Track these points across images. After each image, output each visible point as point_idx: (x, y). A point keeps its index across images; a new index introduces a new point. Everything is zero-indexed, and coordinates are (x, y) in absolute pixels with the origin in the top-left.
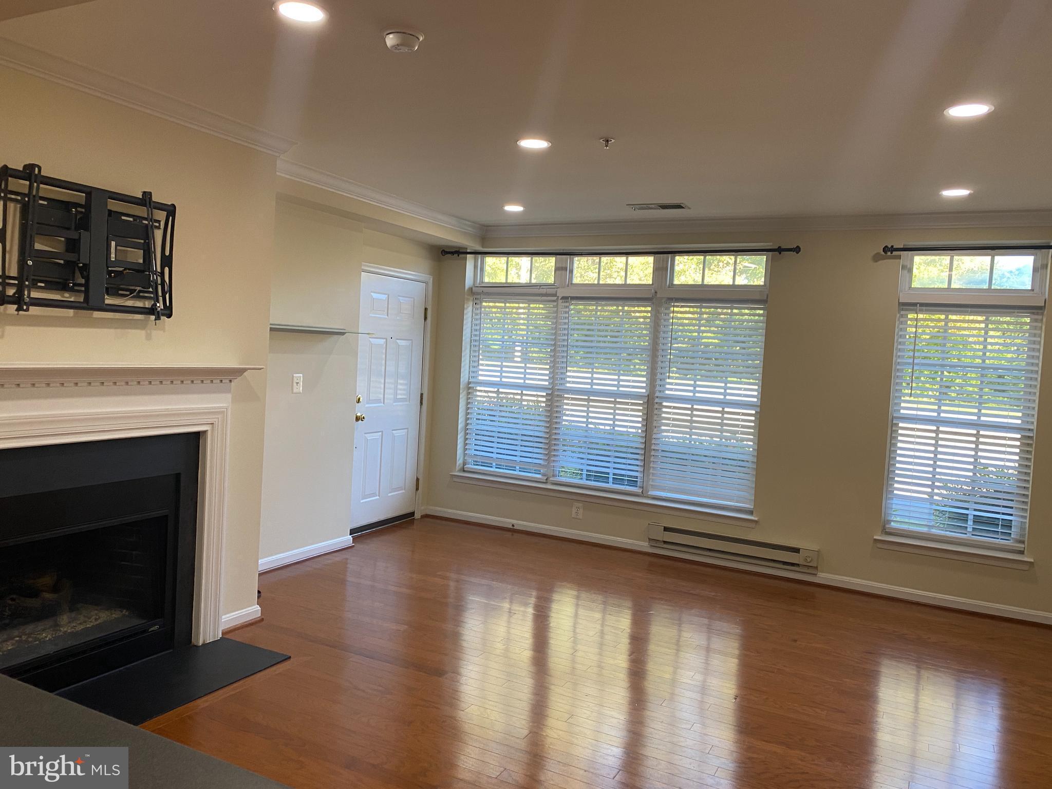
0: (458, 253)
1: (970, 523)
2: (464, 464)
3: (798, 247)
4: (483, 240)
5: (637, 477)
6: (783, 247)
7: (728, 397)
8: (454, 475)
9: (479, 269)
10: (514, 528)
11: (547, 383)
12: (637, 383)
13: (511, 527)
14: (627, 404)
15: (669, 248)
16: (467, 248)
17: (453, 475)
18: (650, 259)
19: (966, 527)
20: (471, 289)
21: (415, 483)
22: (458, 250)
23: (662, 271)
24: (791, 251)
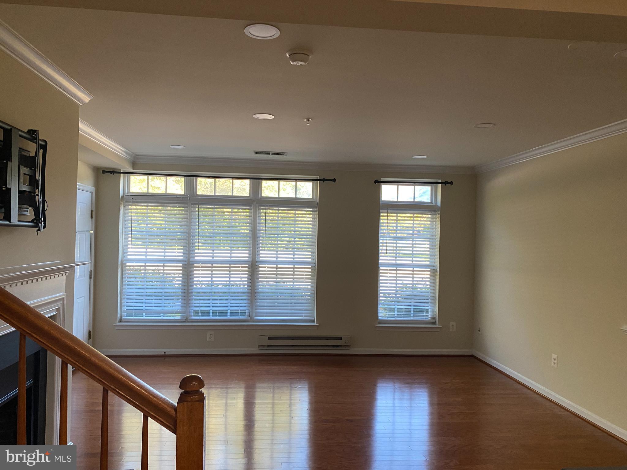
0: (115, 172)
1: (412, 312)
2: (121, 317)
3: (334, 179)
4: (134, 164)
5: (245, 310)
6: (326, 179)
7: (295, 259)
8: (117, 325)
9: (128, 184)
10: (166, 354)
11: (182, 258)
12: (243, 255)
13: (163, 354)
14: (239, 267)
15: (260, 176)
16: (120, 170)
17: (115, 325)
18: (247, 182)
19: (411, 315)
20: (123, 197)
21: (88, 335)
22: (113, 170)
23: (256, 189)
24: (332, 181)
